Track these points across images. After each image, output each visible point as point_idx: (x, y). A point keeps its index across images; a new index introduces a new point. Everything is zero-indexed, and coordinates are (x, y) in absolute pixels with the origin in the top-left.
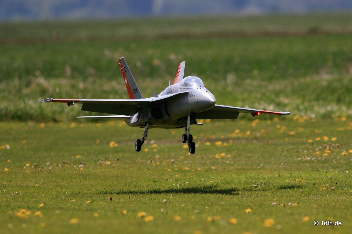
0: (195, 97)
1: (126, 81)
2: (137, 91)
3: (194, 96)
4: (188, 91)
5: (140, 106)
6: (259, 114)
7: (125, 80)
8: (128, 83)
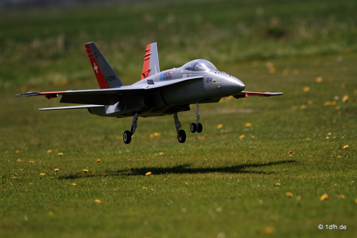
0: (216, 83)
1: (96, 68)
2: (114, 78)
3: (215, 81)
4: (203, 76)
5: (122, 95)
6: (246, 96)
7: (93, 66)
8: (98, 70)
